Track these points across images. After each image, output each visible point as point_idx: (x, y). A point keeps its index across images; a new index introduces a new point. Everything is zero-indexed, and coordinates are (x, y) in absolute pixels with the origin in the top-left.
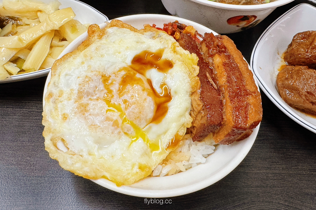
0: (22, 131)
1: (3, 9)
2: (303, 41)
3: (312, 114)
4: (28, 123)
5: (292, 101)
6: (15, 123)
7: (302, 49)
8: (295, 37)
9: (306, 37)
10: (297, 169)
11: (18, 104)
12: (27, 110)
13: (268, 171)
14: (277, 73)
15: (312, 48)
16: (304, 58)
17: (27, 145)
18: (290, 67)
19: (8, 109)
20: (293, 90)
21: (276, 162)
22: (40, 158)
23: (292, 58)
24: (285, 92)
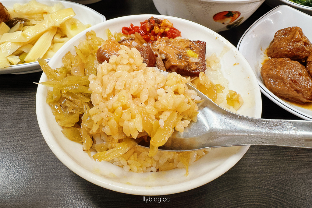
0: (21, 118)
1: (14, 12)
2: (284, 37)
3: (297, 102)
4: (27, 110)
5: (277, 89)
6: (15, 111)
7: (284, 43)
8: (276, 33)
9: (287, 33)
10: (285, 155)
11: (19, 94)
12: (28, 99)
13: (256, 157)
14: (261, 66)
15: (293, 41)
16: (286, 51)
17: (24, 131)
18: (273, 60)
19: (10, 98)
20: (277, 79)
21: (263, 149)
22: (35, 143)
23: (274, 52)
24: (270, 82)
